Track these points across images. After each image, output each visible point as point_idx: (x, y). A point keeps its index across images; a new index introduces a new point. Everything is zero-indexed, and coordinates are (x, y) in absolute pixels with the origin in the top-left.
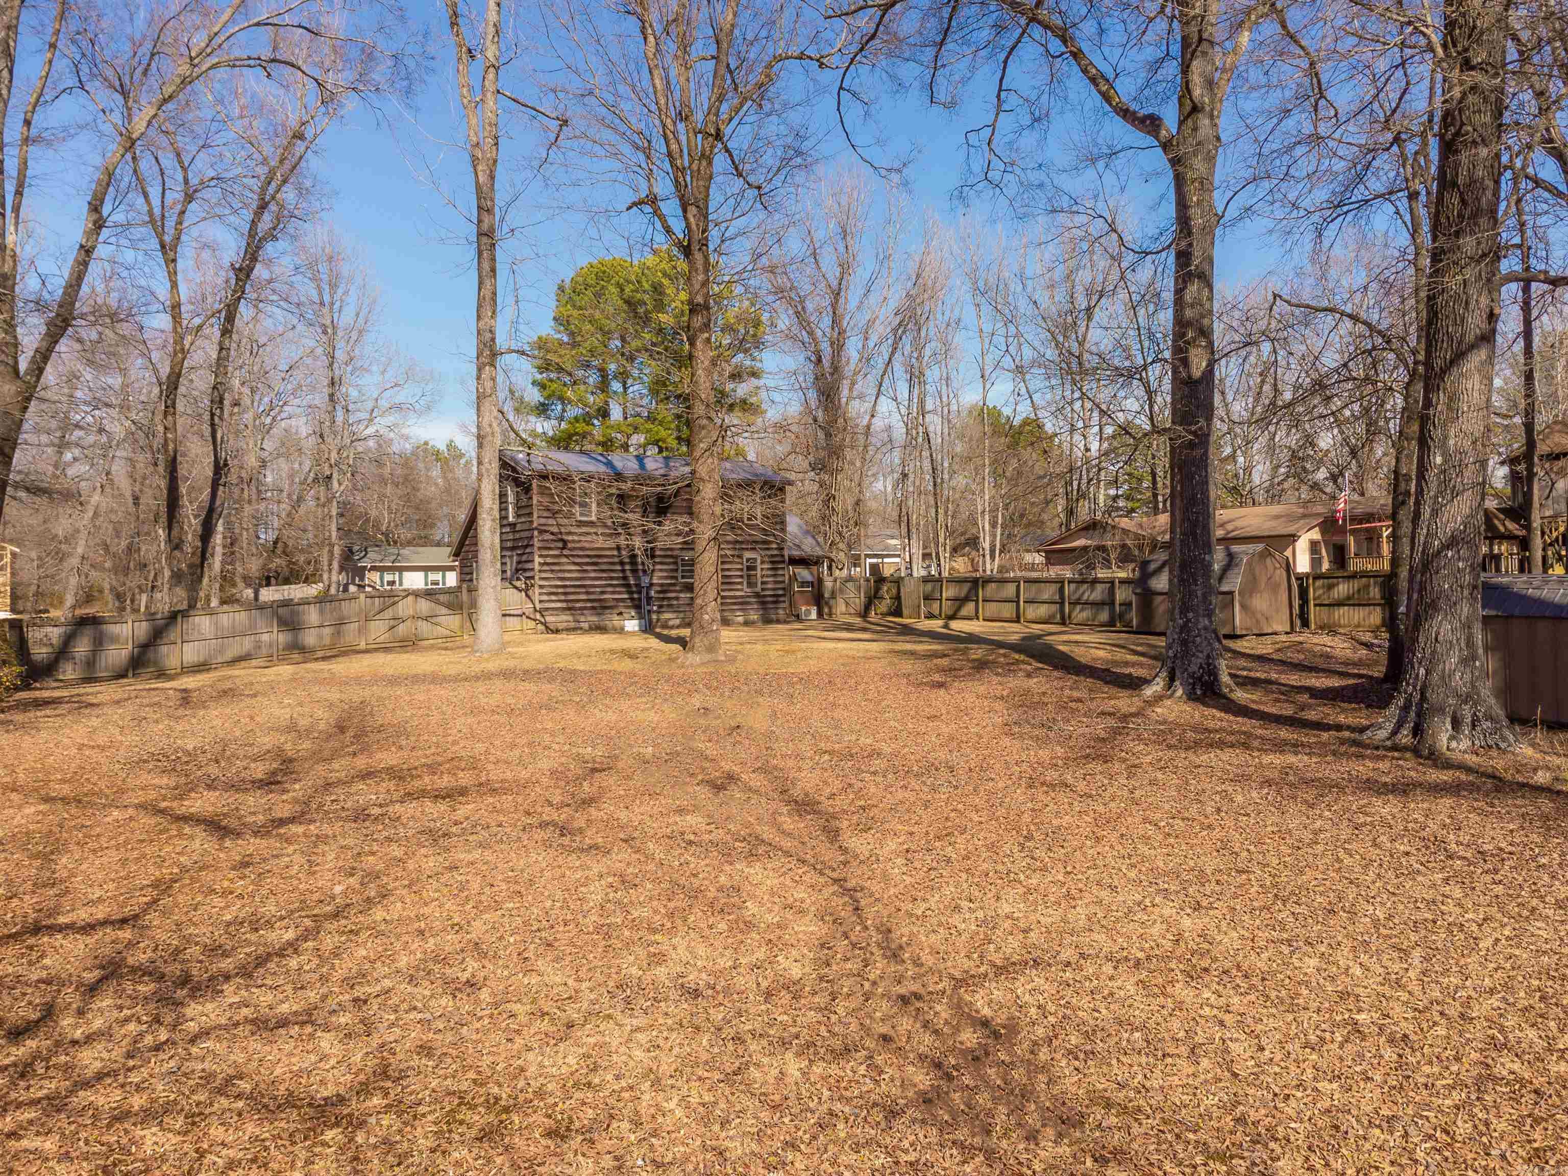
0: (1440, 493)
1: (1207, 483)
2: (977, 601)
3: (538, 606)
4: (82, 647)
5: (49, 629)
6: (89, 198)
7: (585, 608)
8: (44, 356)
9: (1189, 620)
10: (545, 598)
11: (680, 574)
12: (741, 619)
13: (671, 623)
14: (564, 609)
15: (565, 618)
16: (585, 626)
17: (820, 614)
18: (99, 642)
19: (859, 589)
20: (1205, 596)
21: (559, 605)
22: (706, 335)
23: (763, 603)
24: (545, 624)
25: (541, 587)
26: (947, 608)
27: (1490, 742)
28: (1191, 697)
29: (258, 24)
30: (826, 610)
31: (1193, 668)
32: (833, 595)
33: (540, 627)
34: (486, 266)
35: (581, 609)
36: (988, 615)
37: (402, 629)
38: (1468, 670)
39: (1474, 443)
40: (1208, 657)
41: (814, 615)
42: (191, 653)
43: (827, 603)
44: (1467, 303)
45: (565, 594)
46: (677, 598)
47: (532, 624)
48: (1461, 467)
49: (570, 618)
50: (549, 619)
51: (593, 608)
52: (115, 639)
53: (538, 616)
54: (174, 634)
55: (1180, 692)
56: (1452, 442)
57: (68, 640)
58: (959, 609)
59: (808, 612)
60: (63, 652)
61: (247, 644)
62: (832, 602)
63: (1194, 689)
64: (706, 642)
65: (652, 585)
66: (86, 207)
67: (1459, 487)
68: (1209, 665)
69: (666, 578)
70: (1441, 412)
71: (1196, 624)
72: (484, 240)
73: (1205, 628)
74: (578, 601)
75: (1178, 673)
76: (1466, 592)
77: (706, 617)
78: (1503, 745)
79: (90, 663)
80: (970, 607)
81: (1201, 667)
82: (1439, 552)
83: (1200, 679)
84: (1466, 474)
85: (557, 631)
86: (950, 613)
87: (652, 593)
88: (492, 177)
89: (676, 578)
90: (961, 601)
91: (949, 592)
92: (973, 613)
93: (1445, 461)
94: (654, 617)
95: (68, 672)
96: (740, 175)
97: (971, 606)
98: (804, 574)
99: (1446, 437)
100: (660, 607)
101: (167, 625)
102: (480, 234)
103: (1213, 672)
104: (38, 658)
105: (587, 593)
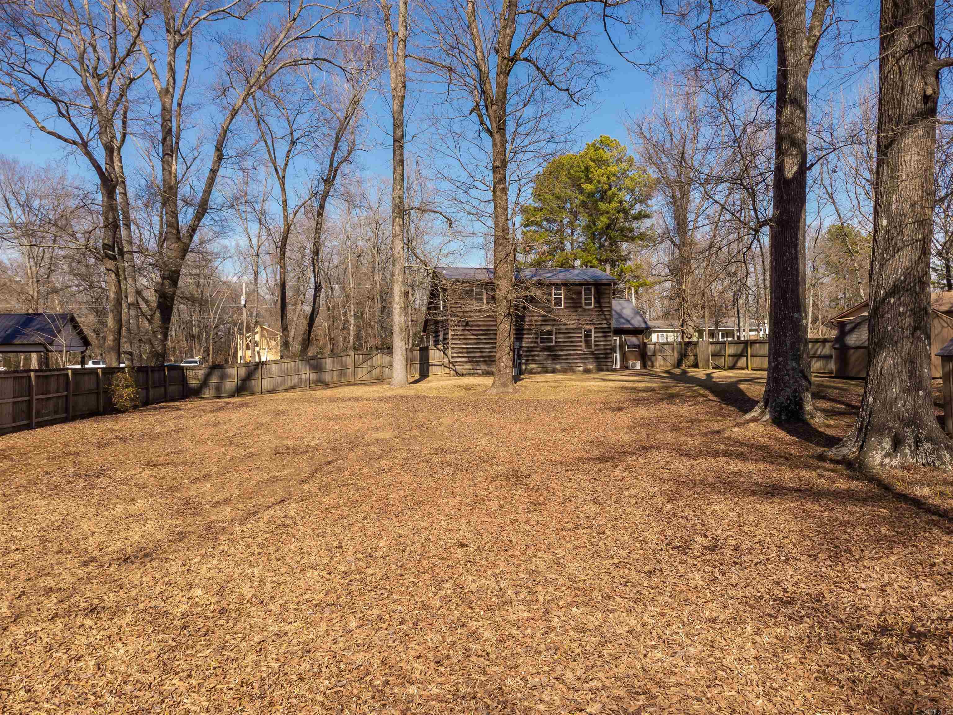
0: (886, 250)
1: (797, 258)
2: (747, 356)
3: (451, 360)
4: (214, 380)
5: (197, 371)
6: (215, 144)
7: (480, 361)
8: (193, 230)
9: (779, 363)
10: (455, 355)
11: (539, 341)
12: (581, 369)
13: (534, 371)
14: (466, 362)
15: (467, 367)
16: (480, 372)
17: (644, 366)
18: (223, 377)
19: (673, 350)
20: (793, 345)
21: (464, 359)
22: (502, 186)
23: (597, 358)
24: (455, 371)
25: (453, 348)
26: (729, 361)
27: (929, 460)
28: (777, 422)
29: (297, 38)
30: (649, 363)
31: (782, 399)
32: (654, 354)
33: (452, 372)
34: (398, 159)
35: (477, 362)
36: (754, 366)
37: (376, 372)
38: (910, 398)
39: (913, 205)
40: (795, 391)
41: (638, 367)
42: (266, 384)
43: (650, 359)
44: (903, 89)
45: (467, 353)
46: (538, 355)
47: (447, 370)
48: (901, 228)
49: (470, 367)
50: (457, 367)
51: (484, 361)
52: (230, 377)
53: (451, 366)
54: (258, 375)
55: (767, 417)
56: (894, 207)
57: (207, 377)
58: (736, 362)
59: (635, 365)
60: (205, 383)
61: (295, 380)
62: (653, 358)
63: (780, 415)
64: (502, 380)
65: (521, 347)
66: (214, 149)
67: (900, 244)
68: (795, 397)
69: (531, 343)
70: (886, 182)
71: (785, 366)
72: (397, 144)
73: (793, 369)
74: (475, 357)
75: (770, 401)
76: (907, 333)
77: (502, 364)
78: (937, 463)
79: (218, 389)
80: (742, 362)
81: (788, 398)
82: (884, 299)
83: (787, 408)
84: (906, 233)
85: (463, 375)
86: (731, 365)
87: (521, 352)
88: (402, 107)
89: (537, 343)
90: (738, 356)
91: (730, 350)
92: (745, 365)
93: (889, 224)
94: (524, 367)
95: (208, 393)
96: (552, 84)
97: (743, 360)
98: (633, 340)
99: (890, 203)
100: (527, 360)
101: (255, 369)
102: (395, 141)
103: (800, 404)
104: (192, 386)
105: (481, 352)
